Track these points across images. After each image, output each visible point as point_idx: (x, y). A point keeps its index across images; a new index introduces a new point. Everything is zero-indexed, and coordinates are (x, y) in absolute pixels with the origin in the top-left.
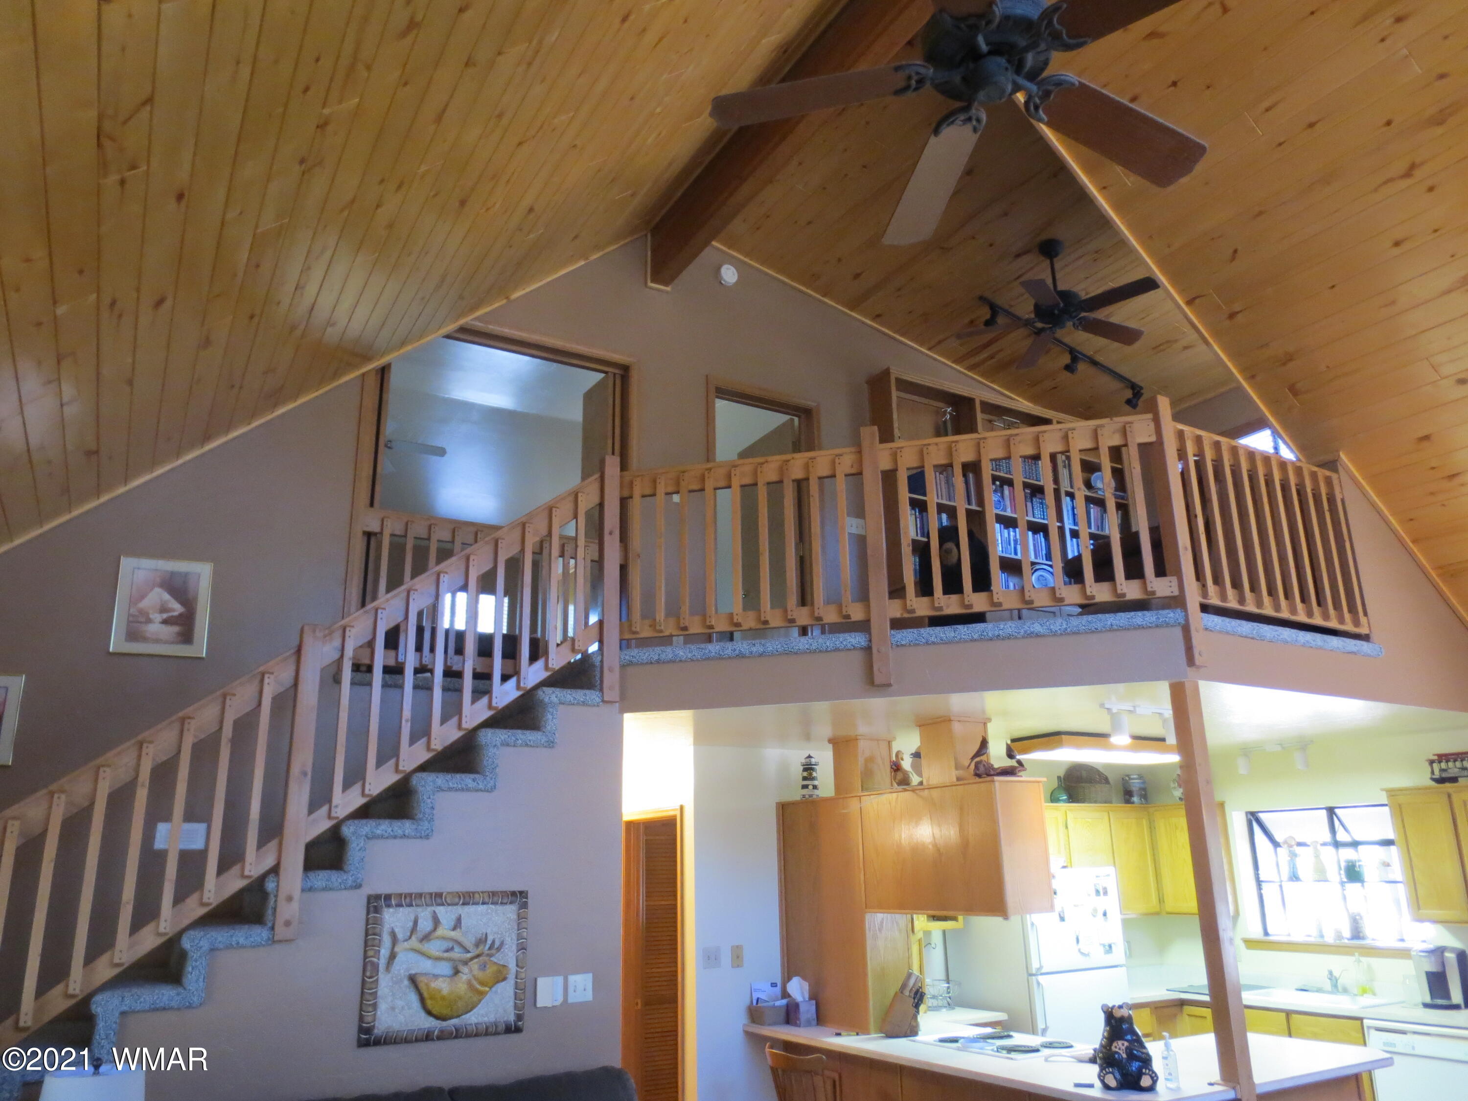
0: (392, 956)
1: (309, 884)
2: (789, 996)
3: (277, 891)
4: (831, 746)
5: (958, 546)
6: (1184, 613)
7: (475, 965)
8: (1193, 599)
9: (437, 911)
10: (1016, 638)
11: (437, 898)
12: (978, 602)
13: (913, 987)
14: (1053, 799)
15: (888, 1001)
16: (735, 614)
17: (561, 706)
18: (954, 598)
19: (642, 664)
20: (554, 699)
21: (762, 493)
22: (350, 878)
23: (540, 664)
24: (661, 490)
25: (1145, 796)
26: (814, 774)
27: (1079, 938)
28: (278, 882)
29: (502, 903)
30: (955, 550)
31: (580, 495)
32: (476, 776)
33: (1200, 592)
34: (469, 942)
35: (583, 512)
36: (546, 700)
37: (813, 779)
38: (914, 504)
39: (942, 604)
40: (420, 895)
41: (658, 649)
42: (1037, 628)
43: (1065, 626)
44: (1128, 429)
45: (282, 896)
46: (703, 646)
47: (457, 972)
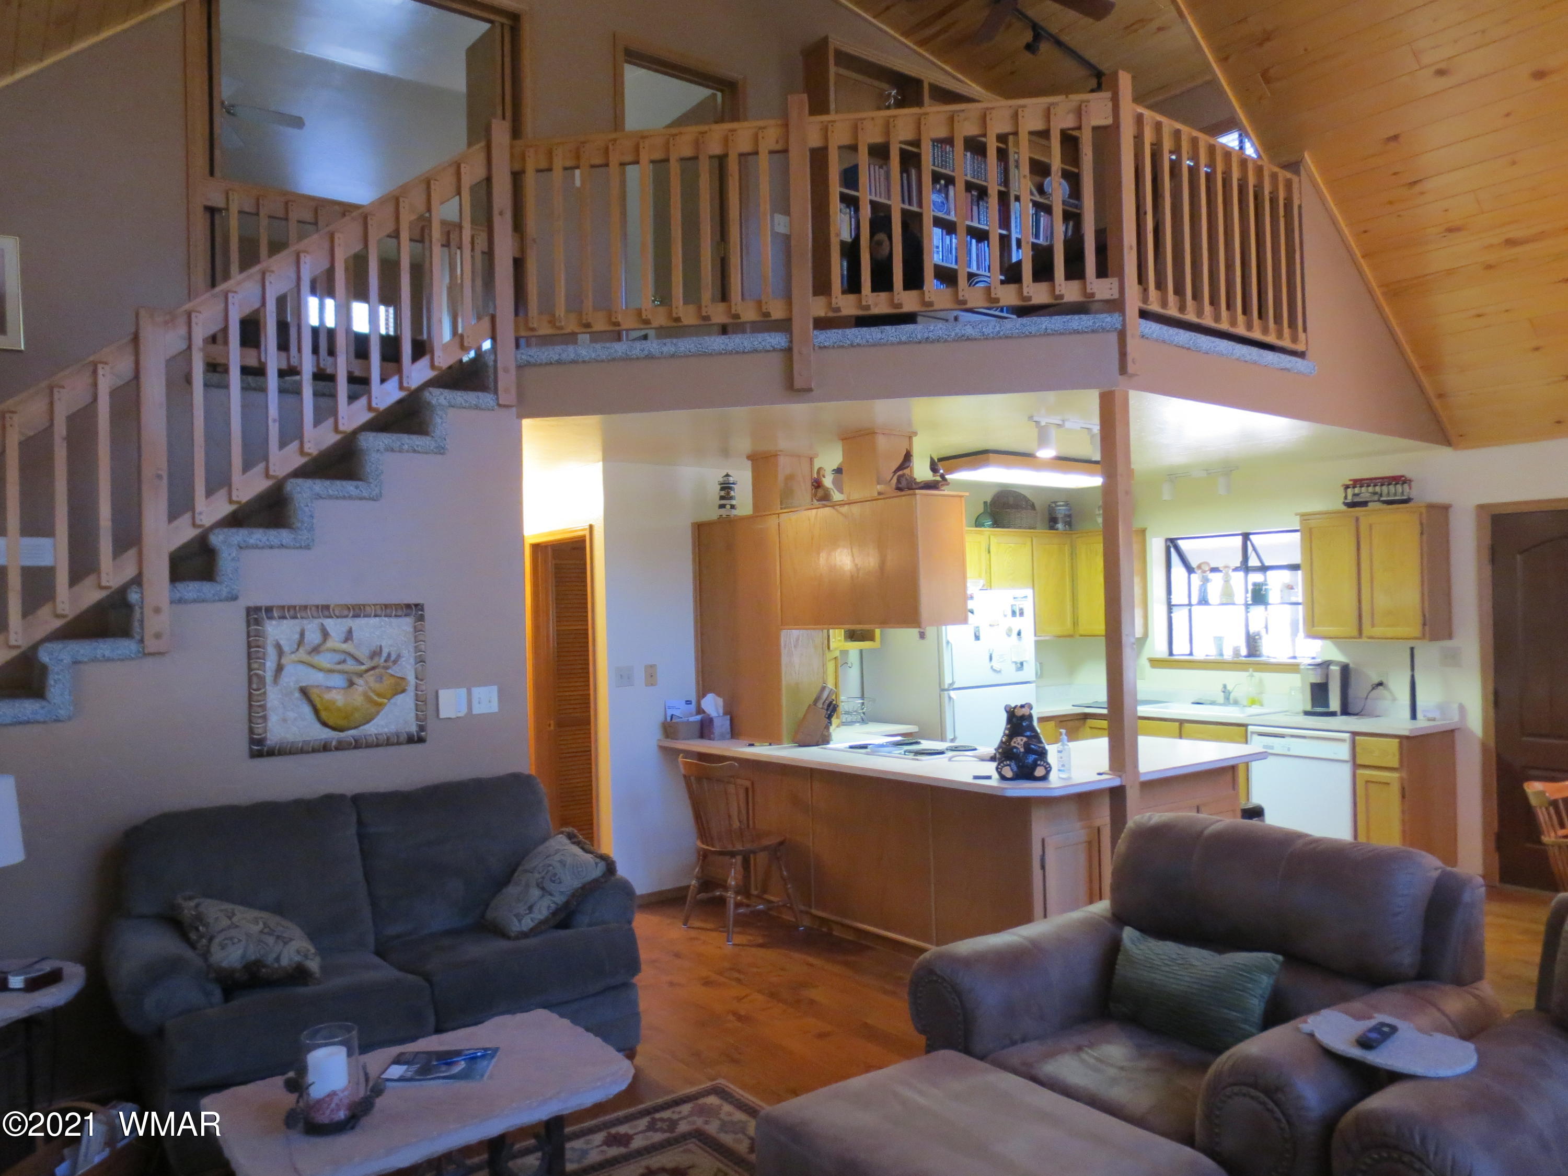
0: (280, 669)
1: (178, 595)
2: (704, 712)
3: (142, 603)
4: (749, 463)
5: (890, 238)
6: (1121, 318)
7: (370, 677)
8: (1133, 303)
9: (325, 624)
10: (946, 341)
11: (325, 610)
12: (908, 301)
13: (826, 700)
14: (978, 523)
15: (801, 715)
16: (643, 311)
17: (451, 411)
18: (883, 295)
19: (541, 365)
20: (442, 401)
21: (675, 168)
22: (225, 589)
23: (424, 362)
24: (558, 164)
25: (1069, 523)
26: (732, 493)
27: (993, 656)
28: (142, 594)
29: (396, 616)
30: (887, 243)
31: (463, 166)
32: (360, 483)
33: (1141, 295)
34: (362, 654)
35: (468, 186)
36: (434, 402)
37: (731, 498)
38: (844, 198)
39: (870, 303)
40: (305, 607)
41: (558, 349)
42: (969, 331)
43: (998, 329)
44: (1083, 107)
45: (148, 611)
46: (608, 345)
47: (351, 684)
